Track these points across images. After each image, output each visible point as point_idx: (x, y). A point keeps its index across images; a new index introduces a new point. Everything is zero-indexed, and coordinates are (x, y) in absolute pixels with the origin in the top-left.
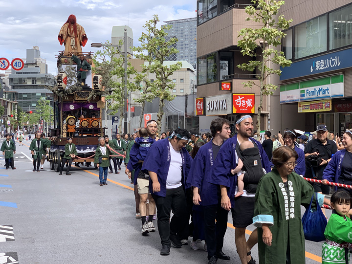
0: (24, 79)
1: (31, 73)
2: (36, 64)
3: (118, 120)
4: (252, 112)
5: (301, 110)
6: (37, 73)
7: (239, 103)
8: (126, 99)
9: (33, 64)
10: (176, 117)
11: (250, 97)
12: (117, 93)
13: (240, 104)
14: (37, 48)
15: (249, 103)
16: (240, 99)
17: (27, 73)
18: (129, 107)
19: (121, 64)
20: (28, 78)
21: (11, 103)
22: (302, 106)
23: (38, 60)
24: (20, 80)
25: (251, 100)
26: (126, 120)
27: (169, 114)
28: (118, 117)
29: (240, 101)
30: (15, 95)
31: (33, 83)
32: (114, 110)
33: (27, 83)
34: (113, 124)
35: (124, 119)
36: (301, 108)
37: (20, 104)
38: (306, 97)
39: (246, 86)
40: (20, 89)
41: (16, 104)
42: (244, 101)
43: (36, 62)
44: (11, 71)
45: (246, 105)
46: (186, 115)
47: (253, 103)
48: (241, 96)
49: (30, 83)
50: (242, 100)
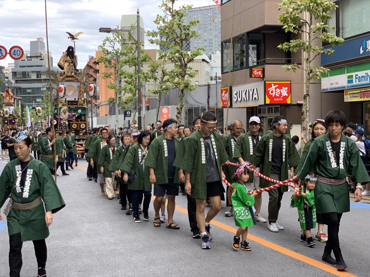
0: (28, 72)
1: (36, 66)
2: (40, 56)
3: (130, 114)
4: (288, 103)
5: (348, 99)
6: (42, 66)
7: (272, 92)
8: (139, 90)
9: (37, 57)
10: (197, 109)
11: (285, 85)
12: (129, 84)
13: (274, 94)
14: (41, 40)
15: (284, 92)
16: (273, 87)
17: (31, 66)
18: (144, 100)
19: (133, 52)
20: (32, 72)
21: (14, 99)
22: (350, 94)
23: (42, 53)
24: (24, 74)
25: (287, 88)
26: (140, 114)
27: (189, 106)
28: (130, 111)
29: (274, 90)
30: (18, 90)
31: (38, 77)
32: (126, 103)
33: (31, 77)
34: (125, 119)
35: (137, 113)
36: (349, 96)
37: (24, 99)
38: (354, 83)
39: (289, 69)
40: (24, 83)
41: (19, 99)
42: (278, 90)
43: (41, 54)
44: (14, 65)
45: (281, 95)
46: (209, 108)
47: (289, 92)
48: (275, 84)
49: (34, 77)
50: (276, 88)
